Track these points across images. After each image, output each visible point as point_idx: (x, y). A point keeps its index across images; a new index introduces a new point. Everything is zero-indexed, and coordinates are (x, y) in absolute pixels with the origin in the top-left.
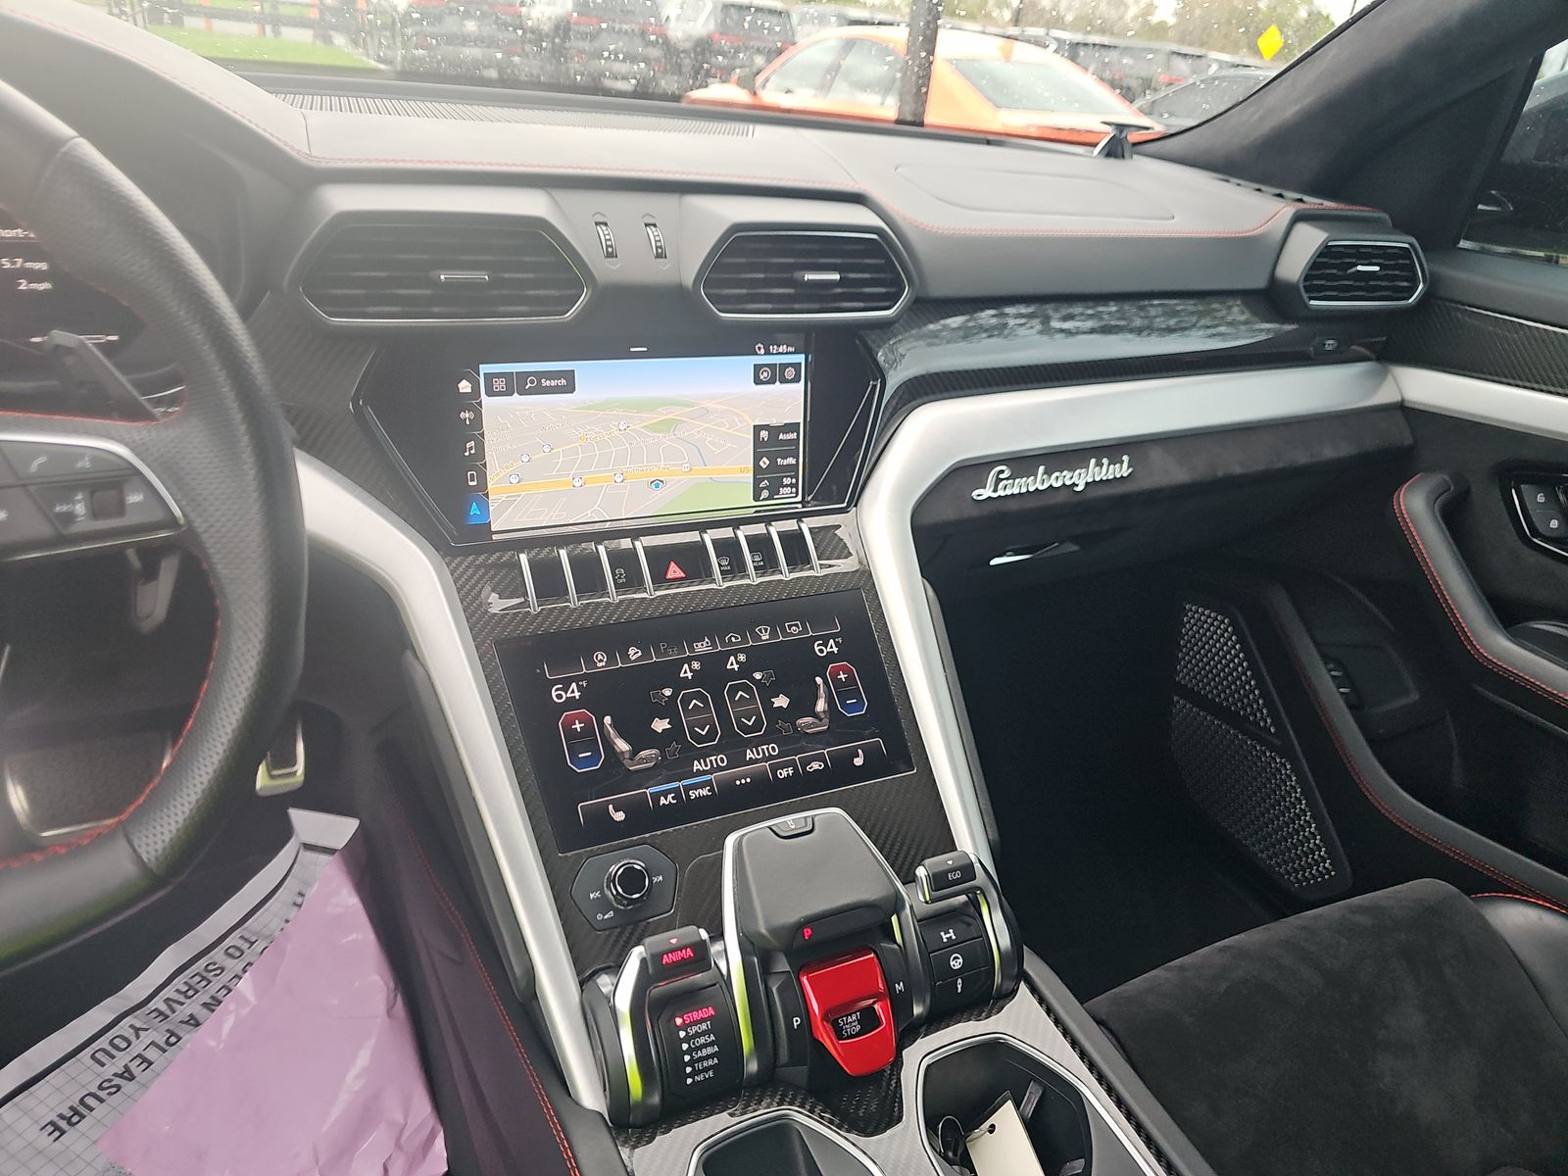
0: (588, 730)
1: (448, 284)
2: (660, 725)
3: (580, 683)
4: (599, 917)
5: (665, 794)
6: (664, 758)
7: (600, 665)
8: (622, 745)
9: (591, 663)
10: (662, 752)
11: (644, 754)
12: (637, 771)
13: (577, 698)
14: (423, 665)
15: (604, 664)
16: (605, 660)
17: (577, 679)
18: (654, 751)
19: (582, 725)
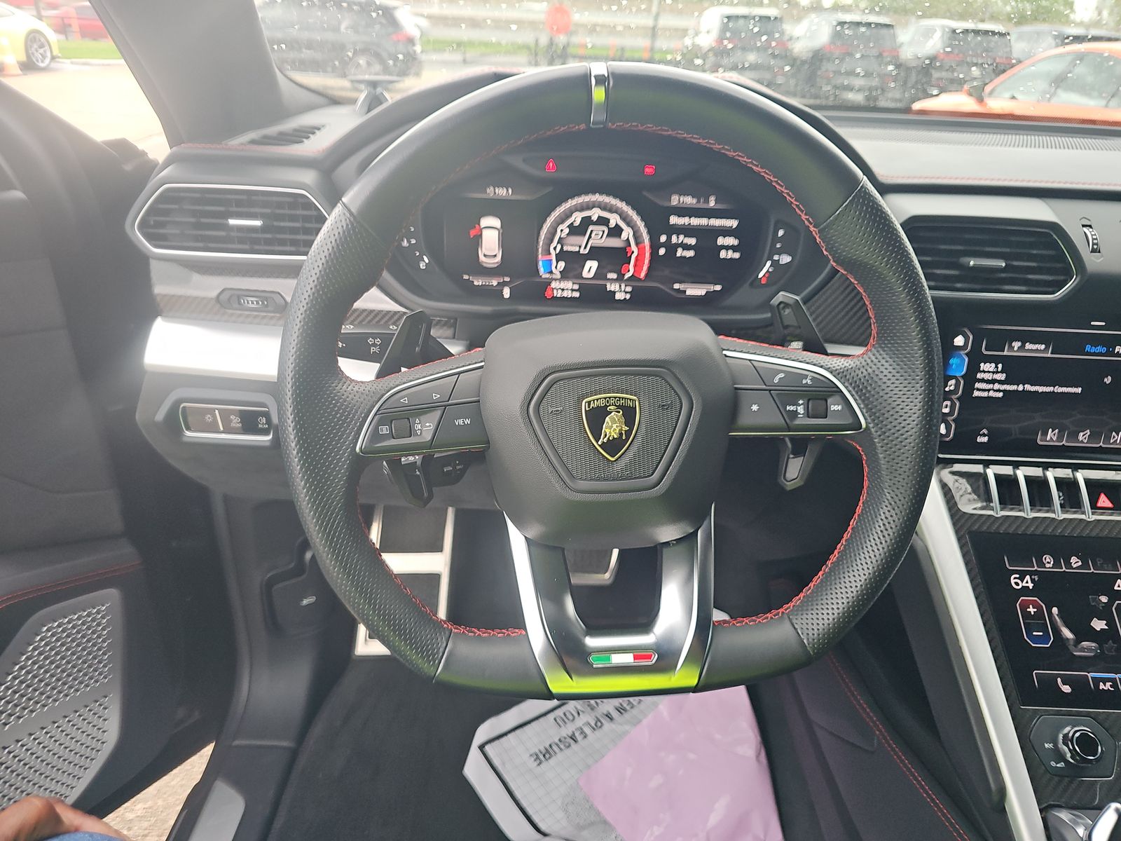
0: (1039, 612)
1: (974, 268)
2: (1099, 625)
3: (1033, 577)
4: (1053, 764)
5: (1105, 681)
6: (1102, 652)
7: (1048, 565)
8: (1067, 633)
9: (1041, 564)
10: (1101, 647)
11: (1085, 644)
12: (1080, 657)
13: (1031, 588)
14: (922, 540)
15: (1051, 566)
16: (1052, 563)
17: (1031, 573)
18: (1094, 644)
19: (1035, 610)
